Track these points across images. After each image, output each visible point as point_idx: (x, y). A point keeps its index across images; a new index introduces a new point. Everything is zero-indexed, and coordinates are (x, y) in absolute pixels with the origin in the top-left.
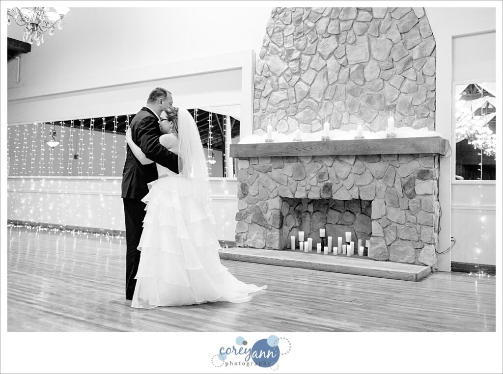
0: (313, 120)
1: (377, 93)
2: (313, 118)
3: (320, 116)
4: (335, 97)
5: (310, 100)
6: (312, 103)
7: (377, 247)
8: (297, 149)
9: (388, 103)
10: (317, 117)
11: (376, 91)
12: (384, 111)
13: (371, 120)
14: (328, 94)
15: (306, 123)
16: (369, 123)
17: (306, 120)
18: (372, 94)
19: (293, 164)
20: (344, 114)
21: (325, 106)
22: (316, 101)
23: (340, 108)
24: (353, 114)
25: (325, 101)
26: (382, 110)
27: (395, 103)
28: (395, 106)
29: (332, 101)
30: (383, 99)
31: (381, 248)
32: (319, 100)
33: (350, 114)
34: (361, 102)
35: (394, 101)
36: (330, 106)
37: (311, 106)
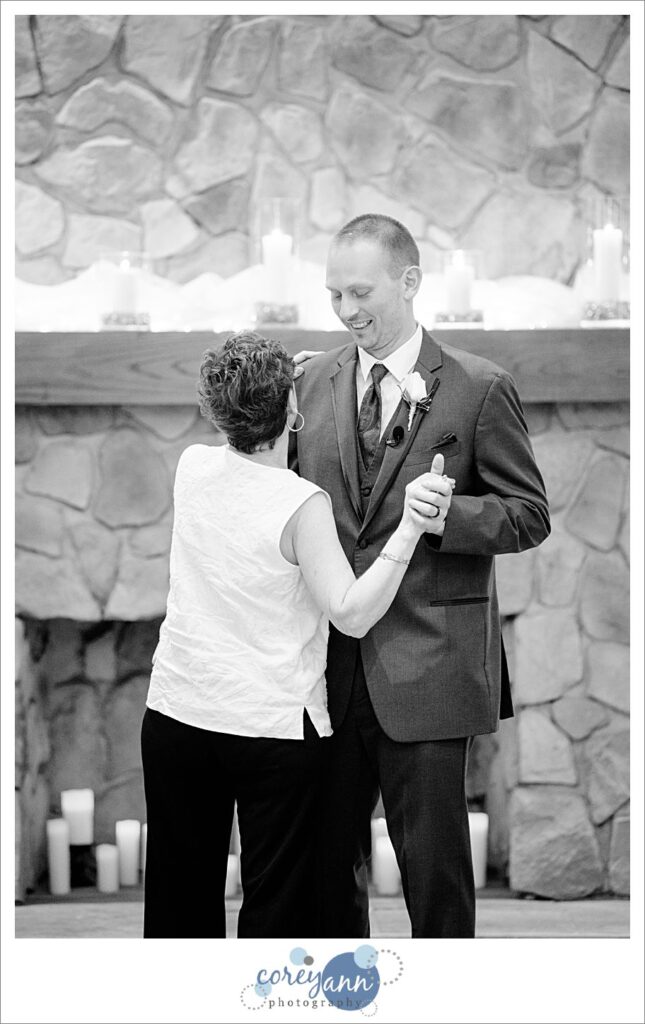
0: (146, 198)
1: (487, 80)
2: (147, 186)
3: (187, 182)
4: (270, 81)
5: (125, 85)
6: (139, 107)
7: (551, 833)
8: (135, 368)
9: (544, 138)
10: (173, 186)
11: (483, 71)
12: (521, 176)
13: (462, 215)
14: (232, 61)
15: (107, 214)
16: (449, 230)
17: (112, 197)
18: (464, 87)
19: (94, 441)
20: (319, 177)
21: (219, 131)
22: (162, 96)
23: (300, 146)
24: (365, 182)
25: (217, 104)
26: (514, 170)
27: (576, 136)
28: (575, 151)
29: (248, 102)
30: (517, 116)
31: (571, 839)
32: (182, 92)
33: (348, 180)
34: (408, 120)
35: (574, 126)
36: (243, 129)
37: (133, 119)
